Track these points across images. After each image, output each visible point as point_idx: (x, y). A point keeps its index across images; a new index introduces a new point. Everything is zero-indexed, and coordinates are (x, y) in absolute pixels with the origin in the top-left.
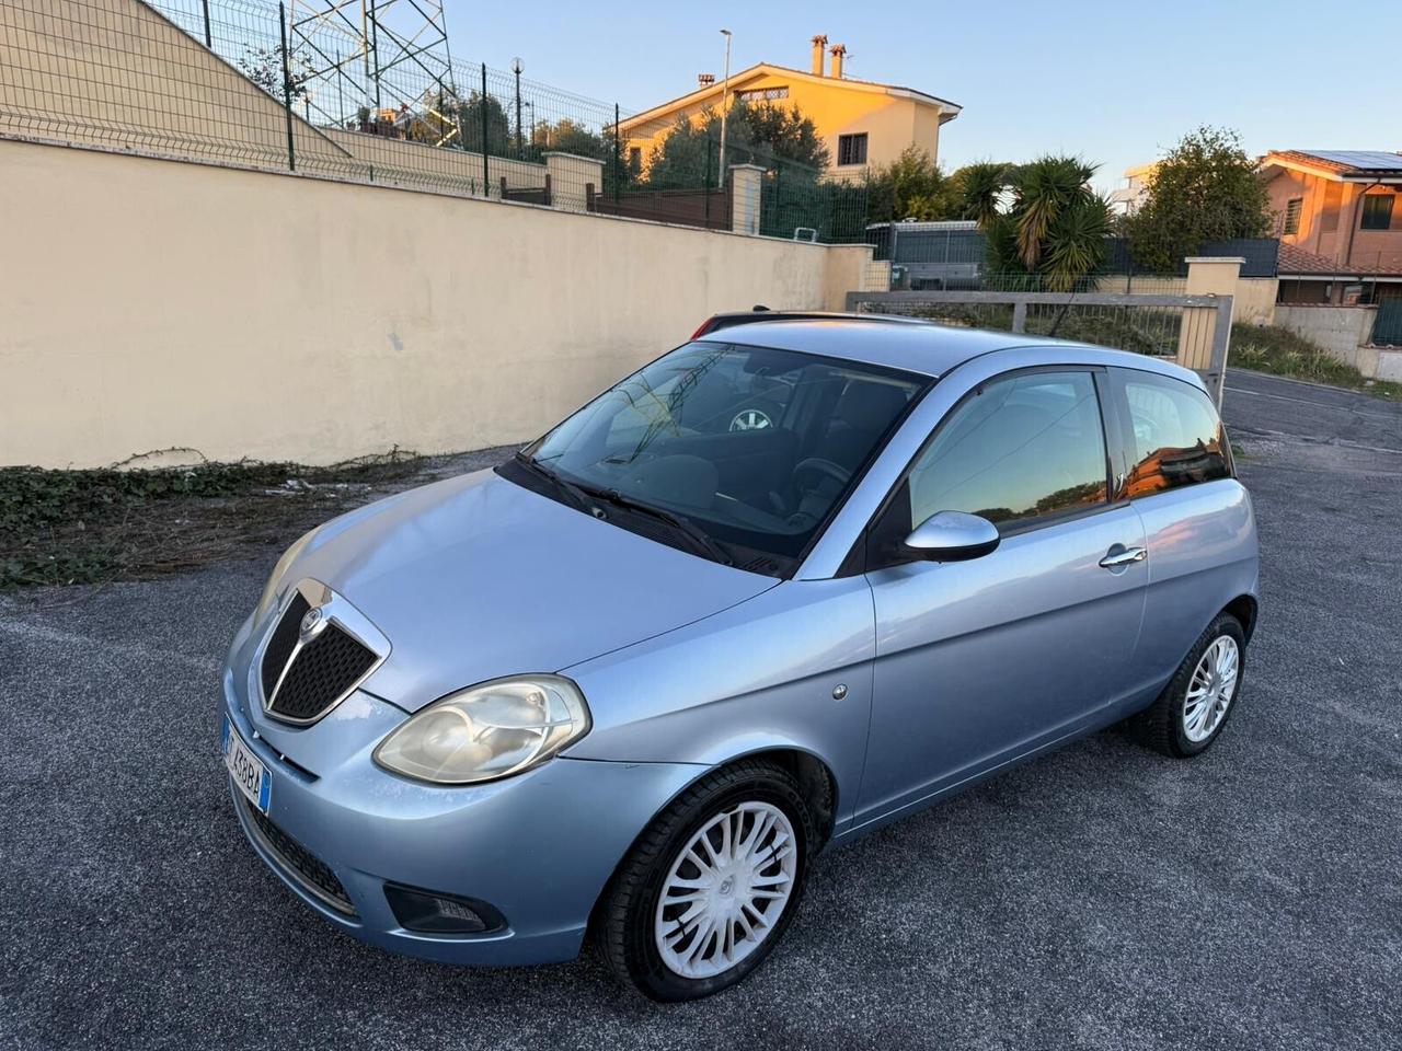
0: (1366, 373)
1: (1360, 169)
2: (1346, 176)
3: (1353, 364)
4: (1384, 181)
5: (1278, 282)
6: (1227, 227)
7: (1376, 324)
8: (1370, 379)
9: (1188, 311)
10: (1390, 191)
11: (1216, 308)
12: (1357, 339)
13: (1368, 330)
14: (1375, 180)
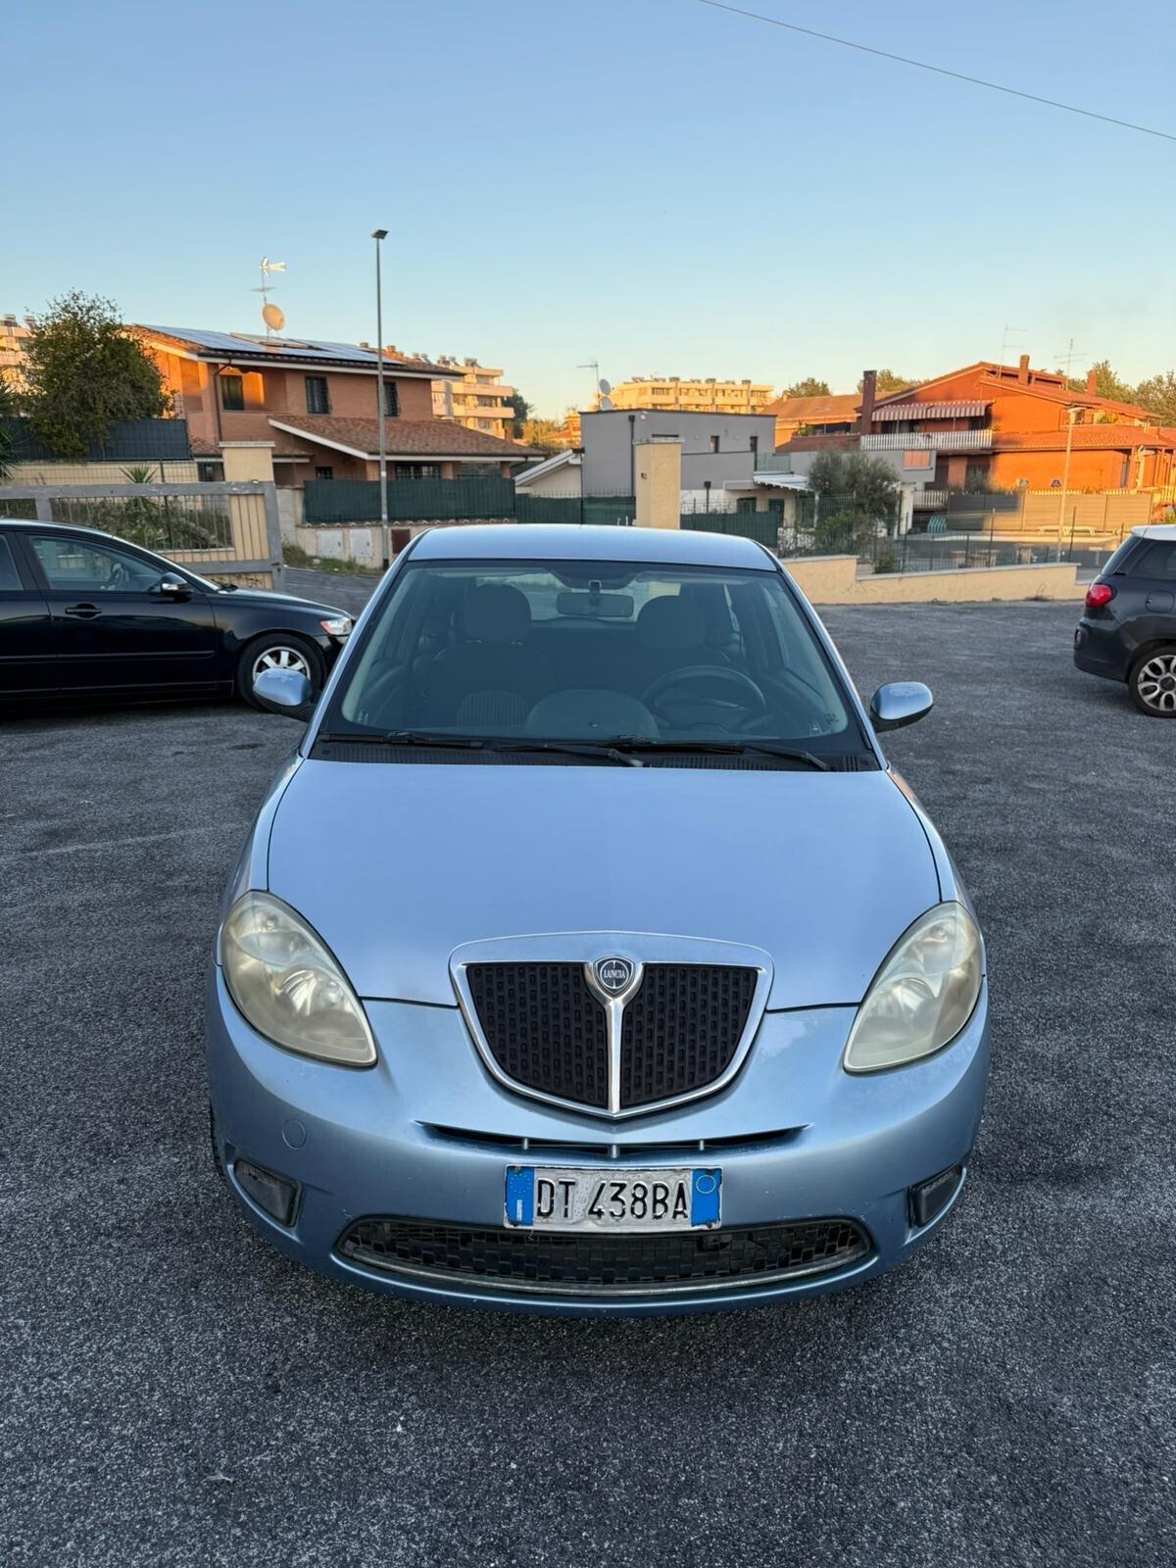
0: (310, 552)
1: (210, 349)
2: (201, 355)
3: (295, 544)
4: (234, 362)
5: (196, 465)
6: (133, 407)
7: (306, 504)
8: (316, 557)
9: (234, 500)
10: (237, 372)
11: (262, 495)
12: (293, 520)
13: (300, 510)
14: (226, 361)
